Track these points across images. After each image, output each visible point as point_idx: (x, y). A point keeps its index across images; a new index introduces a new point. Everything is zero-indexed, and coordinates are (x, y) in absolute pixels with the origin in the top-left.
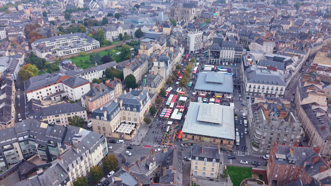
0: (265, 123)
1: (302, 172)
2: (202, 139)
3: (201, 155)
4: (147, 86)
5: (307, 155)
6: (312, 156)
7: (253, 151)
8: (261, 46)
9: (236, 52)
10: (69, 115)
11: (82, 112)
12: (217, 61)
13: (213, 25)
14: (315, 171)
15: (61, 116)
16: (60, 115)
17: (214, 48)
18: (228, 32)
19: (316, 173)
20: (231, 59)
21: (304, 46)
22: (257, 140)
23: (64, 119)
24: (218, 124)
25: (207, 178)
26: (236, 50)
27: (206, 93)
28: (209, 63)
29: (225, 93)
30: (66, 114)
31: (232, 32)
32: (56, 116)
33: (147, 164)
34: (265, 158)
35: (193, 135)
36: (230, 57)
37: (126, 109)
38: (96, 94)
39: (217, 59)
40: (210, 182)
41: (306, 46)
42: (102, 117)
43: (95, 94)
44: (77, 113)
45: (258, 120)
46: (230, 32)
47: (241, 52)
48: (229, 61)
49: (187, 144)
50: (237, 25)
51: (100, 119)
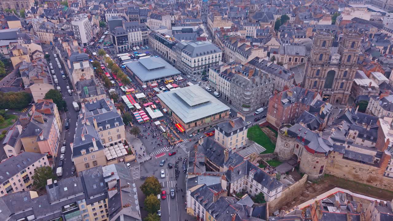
0: (251, 83)
1: (299, 106)
2: (204, 122)
3: (234, 129)
4: (92, 96)
5: (297, 92)
6: (300, 91)
7: (245, 113)
8: (161, 21)
9: (143, 32)
10: (23, 172)
11: (41, 160)
12: (127, 47)
13: (76, 8)
14: (310, 100)
15: (12, 179)
16: (10, 180)
17: (120, 33)
18: (108, 13)
19: (311, 101)
20: (139, 42)
21: (195, 14)
22: (248, 100)
23: (17, 183)
24: (208, 102)
25: (239, 148)
26: (142, 30)
27: (156, 81)
28: (118, 52)
29: (173, 76)
30: (19, 174)
31: (113, 13)
32: (4, 185)
33: (200, 161)
34: (257, 113)
35: (195, 121)
36: (138, 39)
37: (105, 128)
38: (41, 128)
39: (126, 45)
40: (244, 150)
41: (197, 14)
42: (90, 149)
43: (38, 128)
44: (35, 164)
45: (244, 83)
46: (110, 13)
47: (146, 32)
48: (138, 43)
49: (194, 132)
50: (106, 3)
51: (88, 152)
